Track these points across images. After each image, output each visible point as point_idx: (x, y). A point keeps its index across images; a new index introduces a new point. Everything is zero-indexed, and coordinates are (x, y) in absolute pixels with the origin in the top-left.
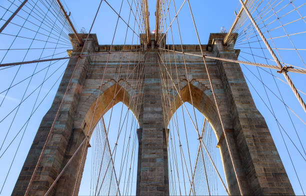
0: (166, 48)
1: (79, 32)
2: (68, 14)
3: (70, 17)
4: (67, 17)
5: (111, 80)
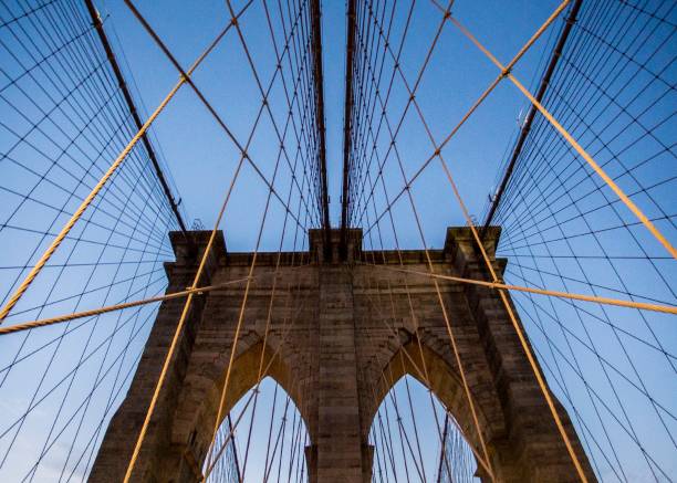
0: (363, 260)
1: (189, 228)
2: (176, 202)
3: (179, 208)
4: (174, 207)
5: (251, 331)
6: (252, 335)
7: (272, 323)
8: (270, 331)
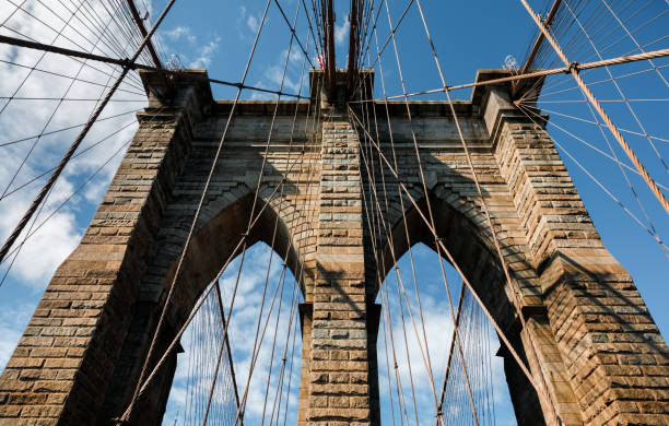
2: (142, 16)
5: (239, 183)
6: (242, 188)
7: (265, 174)
8: (263, 183)
